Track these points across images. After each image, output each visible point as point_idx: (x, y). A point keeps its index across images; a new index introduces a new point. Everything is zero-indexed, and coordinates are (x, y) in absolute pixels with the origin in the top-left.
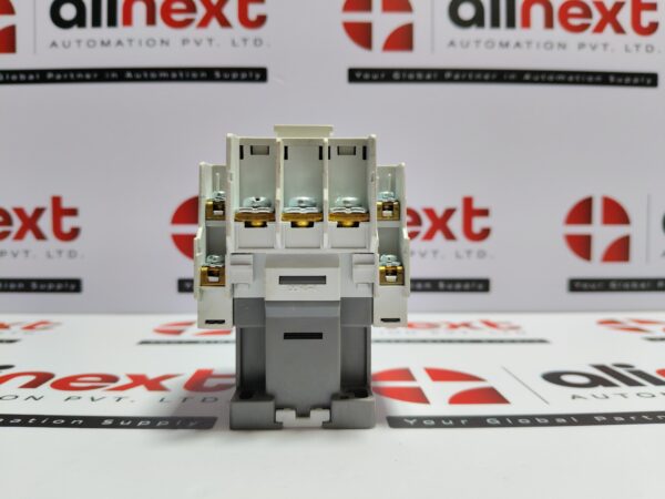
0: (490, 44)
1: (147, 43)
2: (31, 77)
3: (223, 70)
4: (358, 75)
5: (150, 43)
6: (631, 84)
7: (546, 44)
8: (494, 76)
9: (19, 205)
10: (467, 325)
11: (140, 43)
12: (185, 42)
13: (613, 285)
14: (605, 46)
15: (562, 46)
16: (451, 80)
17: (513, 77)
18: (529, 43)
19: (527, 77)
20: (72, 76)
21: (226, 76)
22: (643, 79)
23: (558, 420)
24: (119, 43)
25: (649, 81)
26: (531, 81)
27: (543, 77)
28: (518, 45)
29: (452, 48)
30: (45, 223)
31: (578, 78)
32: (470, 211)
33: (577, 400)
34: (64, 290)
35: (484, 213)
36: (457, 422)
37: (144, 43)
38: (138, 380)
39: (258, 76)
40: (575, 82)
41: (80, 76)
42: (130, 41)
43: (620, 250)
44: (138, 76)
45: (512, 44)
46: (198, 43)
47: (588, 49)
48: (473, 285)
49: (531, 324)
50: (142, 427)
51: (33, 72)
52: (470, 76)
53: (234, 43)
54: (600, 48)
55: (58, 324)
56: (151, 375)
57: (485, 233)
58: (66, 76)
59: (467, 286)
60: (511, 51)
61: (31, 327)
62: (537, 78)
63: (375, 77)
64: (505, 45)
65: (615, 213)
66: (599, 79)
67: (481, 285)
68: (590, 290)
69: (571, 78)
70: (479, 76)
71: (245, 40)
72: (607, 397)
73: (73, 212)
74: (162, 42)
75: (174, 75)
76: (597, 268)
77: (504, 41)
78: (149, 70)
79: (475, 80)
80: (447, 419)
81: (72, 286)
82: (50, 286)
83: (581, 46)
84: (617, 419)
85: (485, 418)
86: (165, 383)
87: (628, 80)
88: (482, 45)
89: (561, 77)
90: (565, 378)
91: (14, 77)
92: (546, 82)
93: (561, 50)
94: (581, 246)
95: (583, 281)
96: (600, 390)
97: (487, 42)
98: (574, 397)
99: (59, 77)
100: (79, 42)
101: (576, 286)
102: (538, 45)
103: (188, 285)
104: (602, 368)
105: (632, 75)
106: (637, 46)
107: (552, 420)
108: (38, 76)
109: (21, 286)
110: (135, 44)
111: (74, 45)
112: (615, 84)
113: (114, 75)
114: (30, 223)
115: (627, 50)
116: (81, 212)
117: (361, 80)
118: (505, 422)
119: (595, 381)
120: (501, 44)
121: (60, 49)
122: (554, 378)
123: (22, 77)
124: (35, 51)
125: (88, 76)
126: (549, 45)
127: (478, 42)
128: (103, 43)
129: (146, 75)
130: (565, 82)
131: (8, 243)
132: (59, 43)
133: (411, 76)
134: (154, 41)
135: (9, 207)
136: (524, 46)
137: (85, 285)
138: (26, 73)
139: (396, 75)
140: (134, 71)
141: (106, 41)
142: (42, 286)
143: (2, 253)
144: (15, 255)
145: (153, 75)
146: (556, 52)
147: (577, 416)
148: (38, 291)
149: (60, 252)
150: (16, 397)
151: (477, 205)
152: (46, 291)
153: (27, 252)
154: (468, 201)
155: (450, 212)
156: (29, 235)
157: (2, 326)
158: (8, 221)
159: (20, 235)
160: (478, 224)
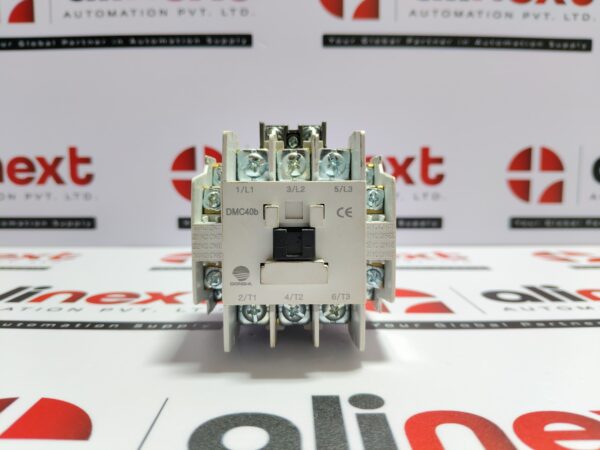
0: (446, 13)
1: (148, 13)
2: (48, 44)
3: (214, 37)
4: (331, 40)
5: (151, 13)
6: (569, 49)
7: (495, 13)
8: (449, 42)
9: (41, 154)
10: (422, 256)
11: (142, 12)
12: (181, 12)
13: (548, 223)
14: (547, 15)
15: (509, 15)
17: (466, 42)
18: (480, 13)
19: (478, 42)
20: (84, 42)
21: (217, 42)
22: (578, 45)
24: (124, 13)
25: (584, 46)
26: (481, 46)
27: (491, 43)
28: (470, 14)
29: (413, 17)
30: (64, 170)
31: (522, 43)
32: (427, 159)
33: (508, 311)
34: (82, 227)
35: (439, 161)
36: (411, 326)
37: (145, 13)
38: (155, 297)
39: (244, 41)
40: (519, 47)
41: (90, 42)
42: (134, 12)
43: (555, 194)
44: (141, 42)
45: (466, 13)
46: (192, 13)
47: (531, 18)
48: (428, 223)
49: (476, 255)
50: (166, 329)
51: (50, 39)
52: (428, 42)
53: (223, 13)
54: (542, 17)
56: (167, 292)
57: (439, 179)
58: (78, 43)
59: (423, 223)
60: (463, 20)
61: (57, 258)
62: (486, 43)
63: (346, 42)
64: (459, 14)
65: (551, 161)
66: (540, 44)
67: (435, 223)
68: (528, 227)
69: (516, 44)
70: (436, 42)
72: (532, 310)
73: (87, 161)
74: (161, 12)
75: (172, 41)
76: (535, 209)
77: (459, 11)
78: (150, 37)
79: (432, 45)
80: (403, 323)
81: (88, 223)
82: (70, 224)
83: (526, 15)
84: (539, 324)
85: (434, 323)
86: (178, 298)
87: (565, 45)
89: (508, 43)
90: (501, 296)
91: (33, 44)
92: (495, 47)
93: (508, 19)
94: (522, 189)
95: (522, 219)
96: (528, 304)
97: (444, 12)
98: (506, 309)
99: (72, 43)
100: (89, 12)
101: (517, 223)
102: (488, 14)
103: (186, 223)
104: (533, 289)
105: (570, 41)
106: (575, 15)
107: (487, 325)
108: (54, 43)
109: (44, 223)
110: (138, 13)
111: (85, 15)
112: (554, 48)
113: (120, 42)
114: (51, 170)
115: (566, 18)
116: (95, 160)
117: (334, 44)
118: (448, 326)
119: (525, 298)
120: (456, 14)
121: (73, 19)
122: (492, 295)
123: (41, 43)
124: (51, 21)
125: (97, 42)
126: (497, 15)
127: (435, 12)
128: (110, 13)
129: (147, 41)
130: (511, 47)
131: (32, 188)
132: (72, 13)
133: (377, 41)
134: (154, 12)
135: (32, 156)
136: (476, 15)
137: (99, 223)
138: (44, 40)
139: (364, 41)
140: (137, 38)
141: (112, 11)
142: (63, 224)
143: (28, 196)
144: (38, 197)
145: (154, 41)
146: (503, 21)
147: (507, 323)
148: (59, 227)
149: (77, 195)
150: (60, 309)
151: (433, 154)
152: (66, 227)
153: (49, 195)
154: (425, 151)
155: (409, 161)
156: (51, 181)
157: (31, 257)
158: (31, 168)
159: (42, 181)
160: (434, 170)
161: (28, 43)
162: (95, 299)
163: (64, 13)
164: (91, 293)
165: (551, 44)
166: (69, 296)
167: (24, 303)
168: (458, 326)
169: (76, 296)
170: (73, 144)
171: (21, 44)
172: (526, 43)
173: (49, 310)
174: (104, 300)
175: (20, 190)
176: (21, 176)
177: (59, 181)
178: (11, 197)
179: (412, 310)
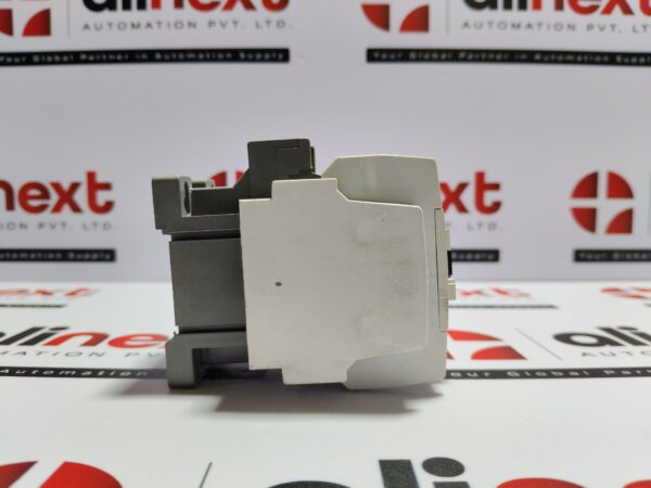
0: (502, 25)
1: (176, 25)
2: (66, 58)
3: (247, 51)
4: (376, 55)
5: (178, 25)
6: (638, 64)
7: (556, 25)
8: (506, 56)
9: (55, 179)
10: (479, 292)
11: (169, 25)
12: (211, 24)
13: (616, 256)
15: (572, 27)
16: (465, 60)
17: (524, 57)
18: (540, 24)
19: (538, 57)
20: (104, 57)
21: (250, 56)
22: (648, 59)
23: (572, 374)
24: (149, 25)
26: (541, 61)
27: (552, 58)
28: (529, 26)
29: (466, 29)
30: (81, 197)
31: (586, 58)
32: (482, 185)
33: (587, 357)
34: (100, 260)
35: (496, 187)
36: (481, 375)
37: (172, 25)
39: (281, 56)
40: (583, 62)
41: (111, 57)
42: (159, 23)
43: (623, 223)
44: (167, 57)
46: (224, 25)
48: (484, 256)
49: (540, 292)
51: (67, 53)
52: (483, 56)
53: (257, 25)
54: (609, 29)
55: (97, 291)
57: (496, 206)
58: (98, 57)
59: (478, 256)
60: (523, 32)
61: (73, 294)
62: (546, 58)
63: (393, 56)
64: (517, 26)
65: (620, 188)
66: (606, 59)
67: (492, 256)
68: (593, 260)
69: (579, 58)
70: (491, 56)
71: (268, 22)
72: (614, 355)
73: (107, 187)
74: (190, 24)
75: (201, 56)
76: (601, 240)
77: (516, 22)
78: (177, 52)
79: (487, 60)
80: (472, 372)
81: (107, 255)
82: (87, 256)
83: (590, 27)
84: (624, 372)
85: (507, 371)
87: (634, 60)
88: (495, 26)
89: (570, 58)
90: (575, 339)
91: (49, 59)
92: (556, 62)
93: (570, 31)
94: (587, 219)
95: (587, 252)
96: (607, 349)
97: (500, 24)
98: (584, 355)
99: (91, 58)
100: (110, 24)
101: (581, 256)
102: (548, 26)
104: (609, 330)
105: (638, 55)
107: (566, 374)
108: (72, 57)
109: (59, 256)
110: (164, 26)
111: (106, 27)
112: (622, 64)
113: (144, 56)
114: (67, 197)
115: (635, 30)
116: (116, 186)
117: (379, 60)
118: (522, 374)
119: (602, 342)
120: (513, 26)
121: (93, 32)
122: (565, 338)
123: (57, 58)
124: (69, 33)
125: (119, 57)
126: (558, 27)
127: (490, 23)
128: (133, 26)
129: (174, 56)
130: (574, 62)
131: (46, 216)
132: (91, 26)
133: (427, 56)
134: (182, 23)
135: (46, 181)
136: (535, 27)
137: (119, 255)
138: (61, 54)
139: (413, 55)
140: (163, 52)
141: (136, 23)
142: (79, 256)
143: (41, 225)
144: (53, 227)
145: (181, 56)
146: (565, 33)
147: (588, 370)
148: (75, 260)
149: (95, 224)
150: (80, 354)
151: (489, 179)
152: (82, 260)
153: (64, 224)
154: (480, 176)
155: (462, 187)
156: (66, 209)
157: (45, 293)
158: (45, 195)
159: (57, 209)
160: (490, 198)
161: (43, 58)
162: (119, 343)
163: (82, 25)
164: (114, 335)
165: (619, 59)
166: (88, 338)
167: (39, 346)
168: (533, 374)
169: (97, 339)
170: (92, 168)
171: (36, 59)
172: (591, 58)
173: (67, 355)
174: (128, 343)
175: (33, 219)
176: (34, 203)
177: (76, 209)
178: (23, 226)
179: (478, 356)
